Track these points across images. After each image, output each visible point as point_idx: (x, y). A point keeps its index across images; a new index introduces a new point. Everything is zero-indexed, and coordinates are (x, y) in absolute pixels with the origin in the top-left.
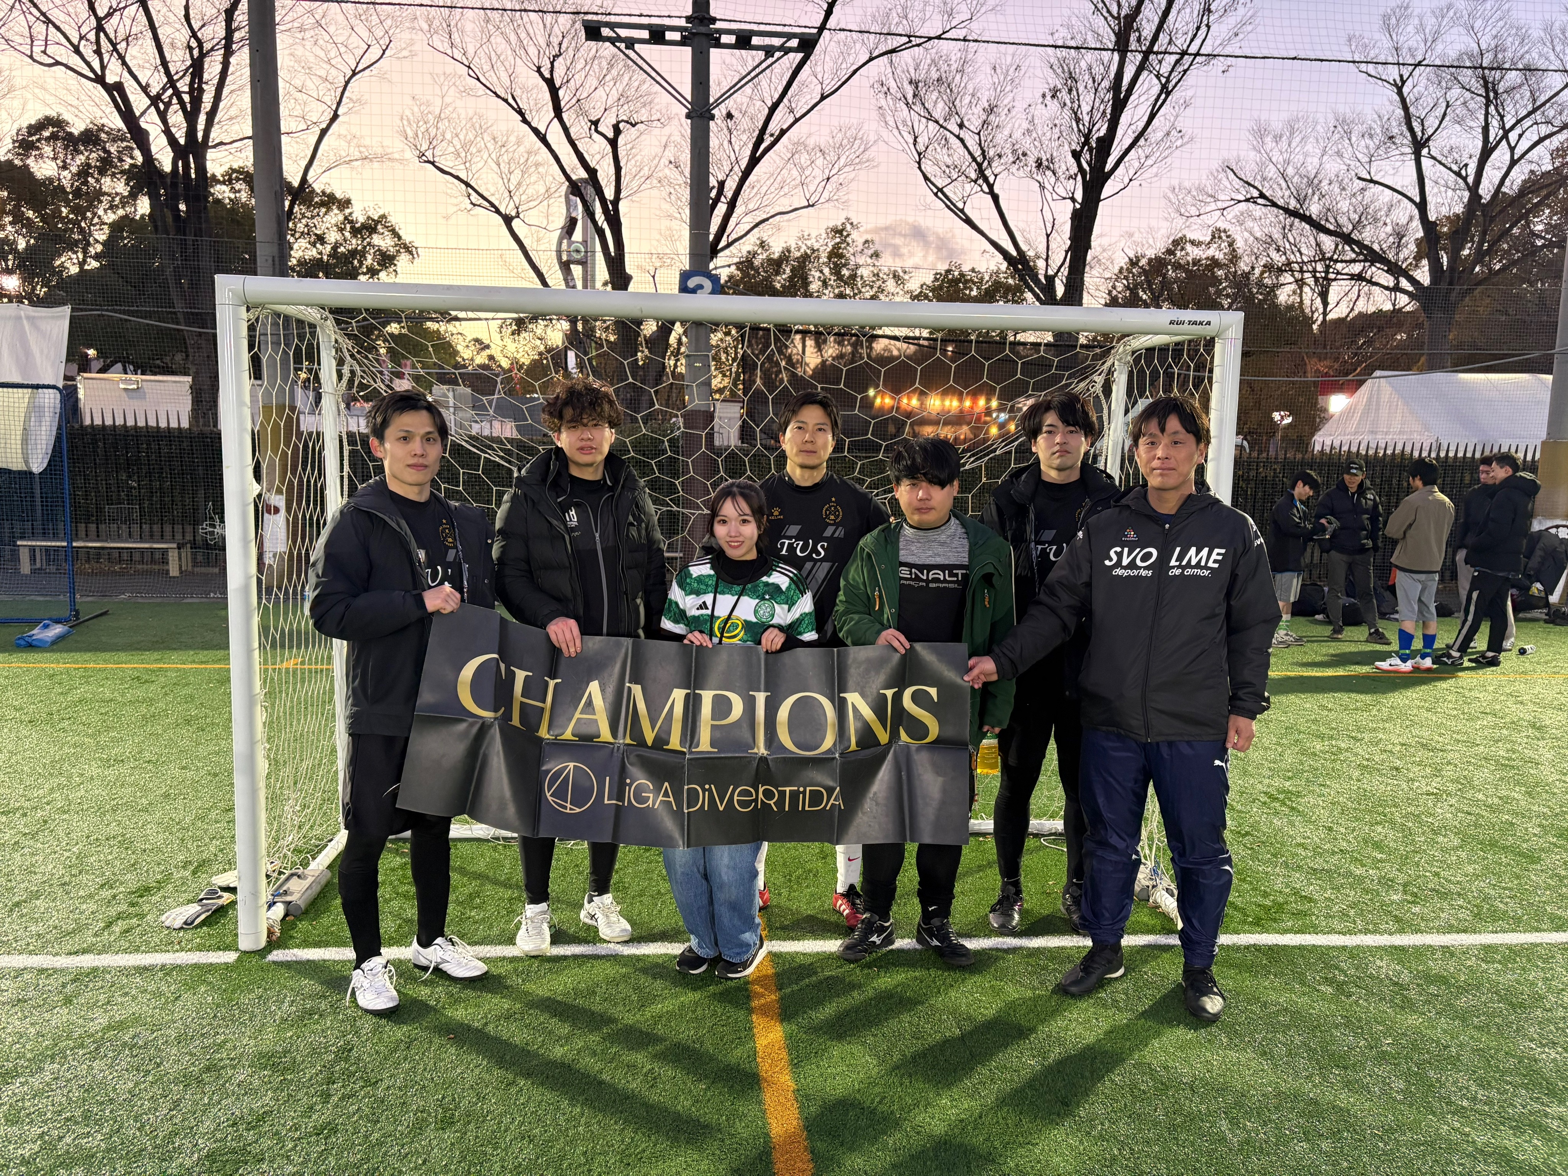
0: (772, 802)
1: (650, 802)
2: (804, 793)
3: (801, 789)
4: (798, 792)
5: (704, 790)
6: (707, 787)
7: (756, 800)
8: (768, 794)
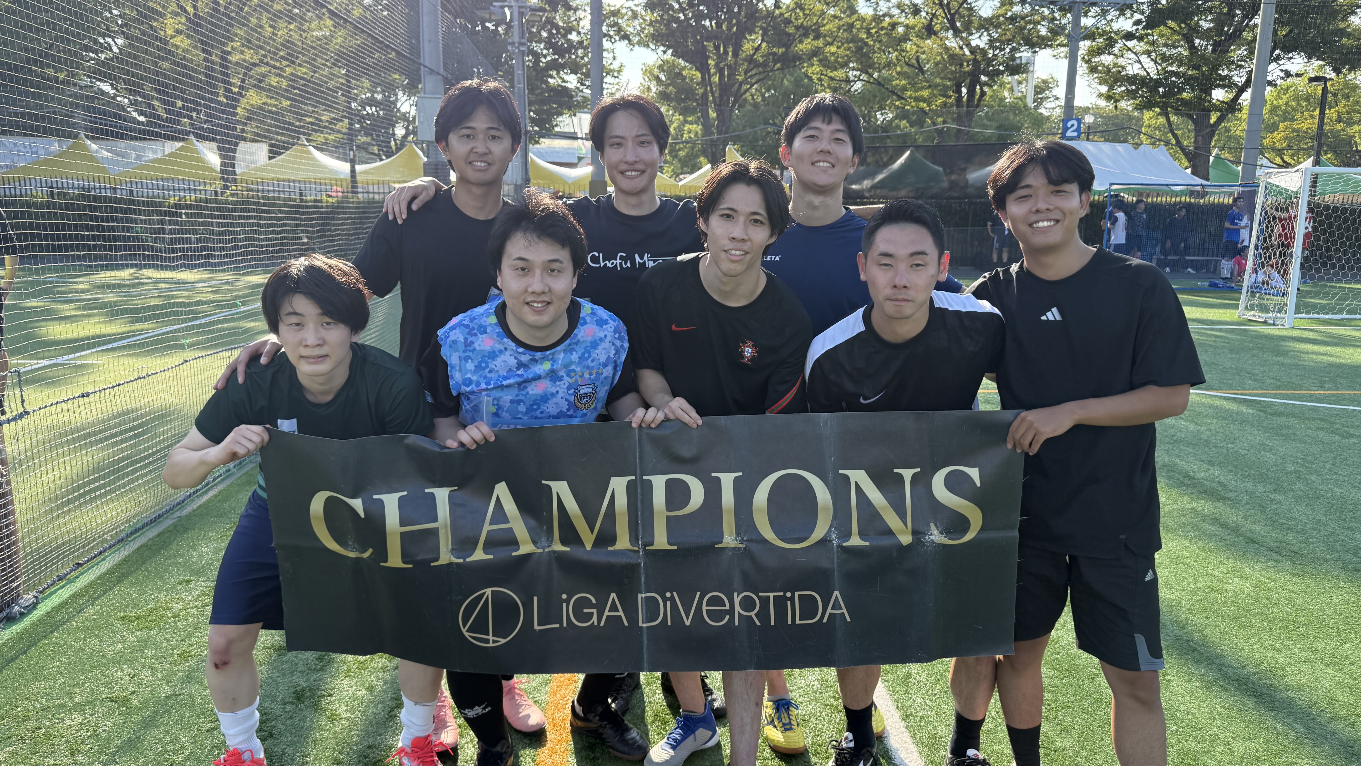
0: (753, 614)
1: (595, 618)
2: (792, 599)
3: (789, 594)
4: (785, 598)
5: (665, 600)
6: (668, 595)
7: (731, 612)
8: (747, 604)
